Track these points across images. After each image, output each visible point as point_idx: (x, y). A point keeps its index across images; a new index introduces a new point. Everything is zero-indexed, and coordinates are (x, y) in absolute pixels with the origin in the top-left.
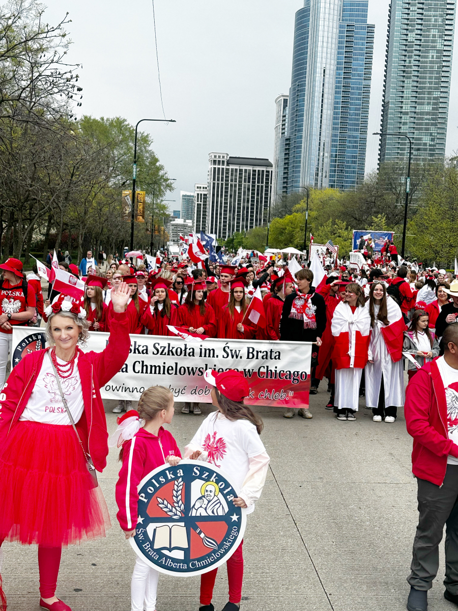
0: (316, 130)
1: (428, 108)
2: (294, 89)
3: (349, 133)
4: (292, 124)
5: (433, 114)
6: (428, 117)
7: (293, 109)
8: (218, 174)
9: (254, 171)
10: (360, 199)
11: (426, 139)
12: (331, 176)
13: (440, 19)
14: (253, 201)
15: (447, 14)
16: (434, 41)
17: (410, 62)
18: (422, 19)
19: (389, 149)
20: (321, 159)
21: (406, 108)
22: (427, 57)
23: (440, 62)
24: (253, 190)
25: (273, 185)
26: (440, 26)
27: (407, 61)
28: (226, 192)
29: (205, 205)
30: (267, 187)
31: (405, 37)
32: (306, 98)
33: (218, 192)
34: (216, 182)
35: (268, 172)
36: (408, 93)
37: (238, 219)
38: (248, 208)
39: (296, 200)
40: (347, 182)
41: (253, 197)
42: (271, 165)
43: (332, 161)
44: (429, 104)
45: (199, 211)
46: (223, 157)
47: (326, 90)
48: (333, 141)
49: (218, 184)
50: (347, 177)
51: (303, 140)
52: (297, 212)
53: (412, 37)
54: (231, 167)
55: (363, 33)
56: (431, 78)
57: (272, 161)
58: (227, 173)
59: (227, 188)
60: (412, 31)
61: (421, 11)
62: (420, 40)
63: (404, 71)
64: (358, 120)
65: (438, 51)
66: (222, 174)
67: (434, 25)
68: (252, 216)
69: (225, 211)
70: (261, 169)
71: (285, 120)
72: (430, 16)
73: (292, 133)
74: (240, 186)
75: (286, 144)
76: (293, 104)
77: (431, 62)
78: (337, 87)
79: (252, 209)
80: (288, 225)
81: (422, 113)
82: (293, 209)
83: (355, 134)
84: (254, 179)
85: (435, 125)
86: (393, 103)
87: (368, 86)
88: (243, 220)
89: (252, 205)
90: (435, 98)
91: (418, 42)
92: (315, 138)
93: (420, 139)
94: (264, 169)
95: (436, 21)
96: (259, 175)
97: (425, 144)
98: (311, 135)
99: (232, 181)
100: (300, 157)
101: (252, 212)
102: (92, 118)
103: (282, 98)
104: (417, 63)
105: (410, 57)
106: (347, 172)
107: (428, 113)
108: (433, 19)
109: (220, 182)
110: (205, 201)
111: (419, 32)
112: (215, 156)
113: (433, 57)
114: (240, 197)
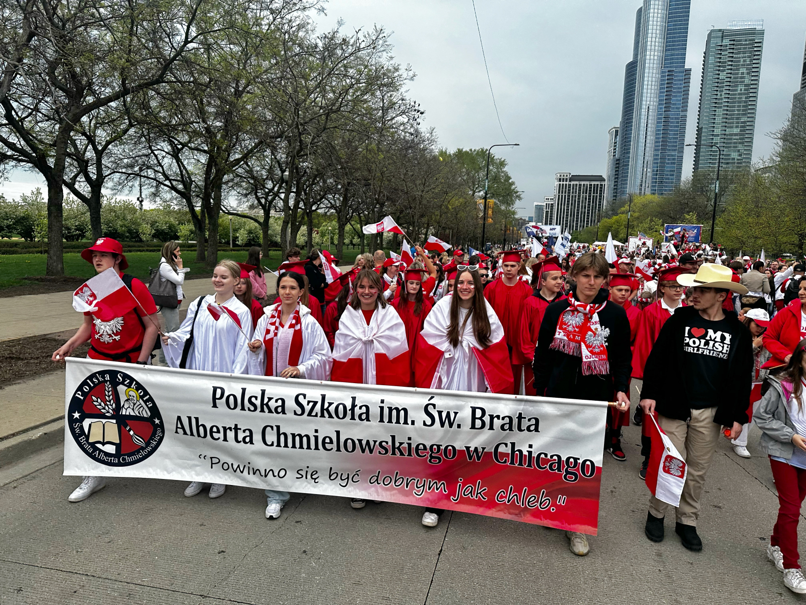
0: (641, 152)
1: (736, 131)
2: (624, 122)
3: (669, 153)
4: (622, 148)
5: (741, 135)
6: (736, 137)
7: (623, 137)
8: (563, 188)
9: (591, 185)
10: (674, 201)
11: (734, 155)
12: (652, 186)
13: (748, 60)
14: (589, 207)
15: (754, 55)
16: (741, 78)
17: (721, 95)
18: (732, 61)
19: (701, 164)
20: (644, 174)
21: (717, 131)
22: (736, 90)
23: (748, 94)
24: (589, 199)
25: (605, 195)
26: (748, 65)
27: (719, 95)
28: (568, 201)
29: (551, 211)
30: (600, 196)
31: (717, 76)
32: (633, 128)
33: (562, 201)
34: (561, 194)
35: (601, 185)
36: (718, 120)
37: (577, 221)
38: (585, 213)
39: (623, 205)
40: (666, 190)
41: (589, 205)
42: (604, 180)
43: (653, 175)
44: (737, 127)
45: (547, 216)
46: (567, 176)
47: (650, 121)
48: (655, 159)
49: (562, 196)
50: (666, 187)
51: (630, 160)
52: (623, 213)
53: (723, 75)
54: (572, 183)
55: (681, 76)
56: (739, 106)
57: (605, 177)
58: (569, 187)
59: (569, 199)
60: (723, 71)
61: (731, 55)
62: (731, 77)
63: (716, 103)
64: (676, 142)
65: (746, 85)
66: (566, 188)
67: (743, 65)
68: (588, 218)
69: (567, 215)
70: (596, 183)
71: (616, 146)
72: (740, 58)
73: (621, 155)
74: (579, 196)
75: (617, 164)
76: (623, 133)
77: (740, 94)
78: (659, 118)
79: (588, 213)
80: (614, 224)
81: (731, 135)
82: (619, 212)
83: (673, 153)
84: (590, 191)
85: (742, 143)
86: (706, 128)
87: (686, 116)
88: (581, 222)
89: (589, 210)
90: (742, 123)
91: (729, 80)
92: (641, 158)
93: (729, 155)
94: (599, 183)
95: (744, 61)
96: (594, 188)
97: (734, 159)
98: (637, 155)
99: (573, 193)
100: (628, 172)
101: (588, 216)
102: (464, 150)
103: (614, 130)
104: (727, 96)
105: (722, 91)
106: (666, 183)
107: (736, 135)
108: (742, 60)
109: (564, 194)
110: (552, 209)
111: (729, 71)
112: (560, 176)
113: (741, 90)
114: (578, 204)
